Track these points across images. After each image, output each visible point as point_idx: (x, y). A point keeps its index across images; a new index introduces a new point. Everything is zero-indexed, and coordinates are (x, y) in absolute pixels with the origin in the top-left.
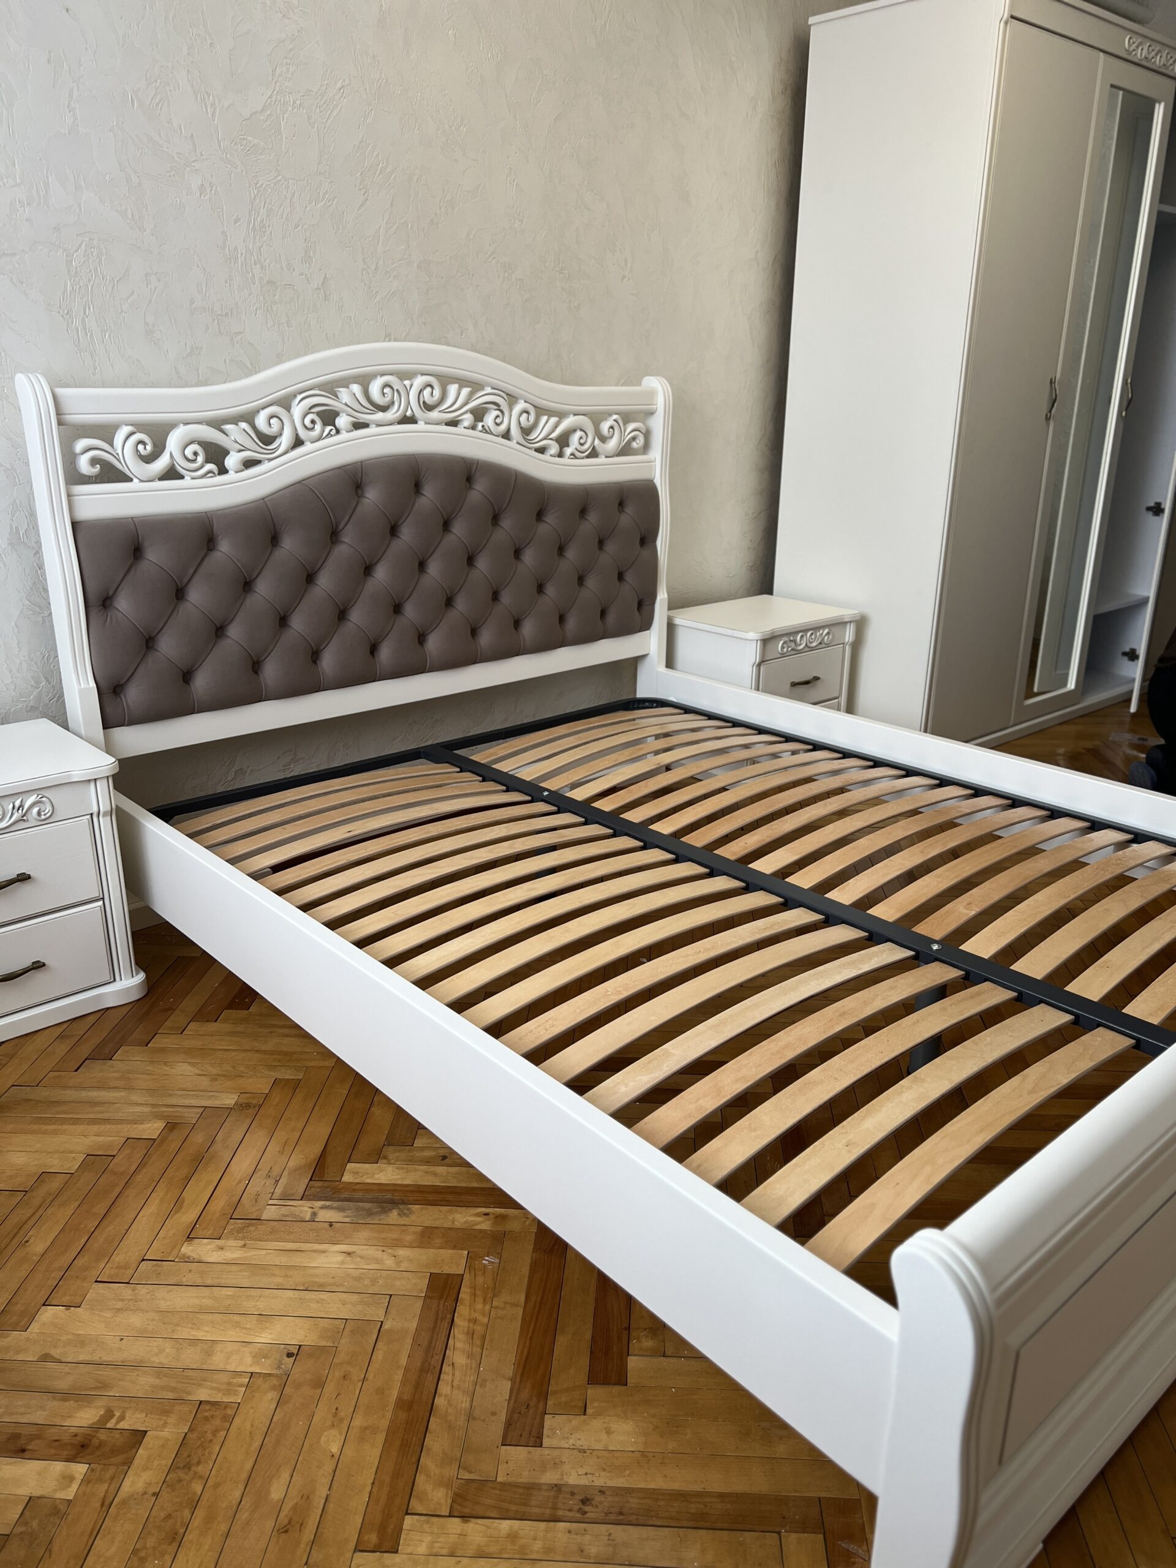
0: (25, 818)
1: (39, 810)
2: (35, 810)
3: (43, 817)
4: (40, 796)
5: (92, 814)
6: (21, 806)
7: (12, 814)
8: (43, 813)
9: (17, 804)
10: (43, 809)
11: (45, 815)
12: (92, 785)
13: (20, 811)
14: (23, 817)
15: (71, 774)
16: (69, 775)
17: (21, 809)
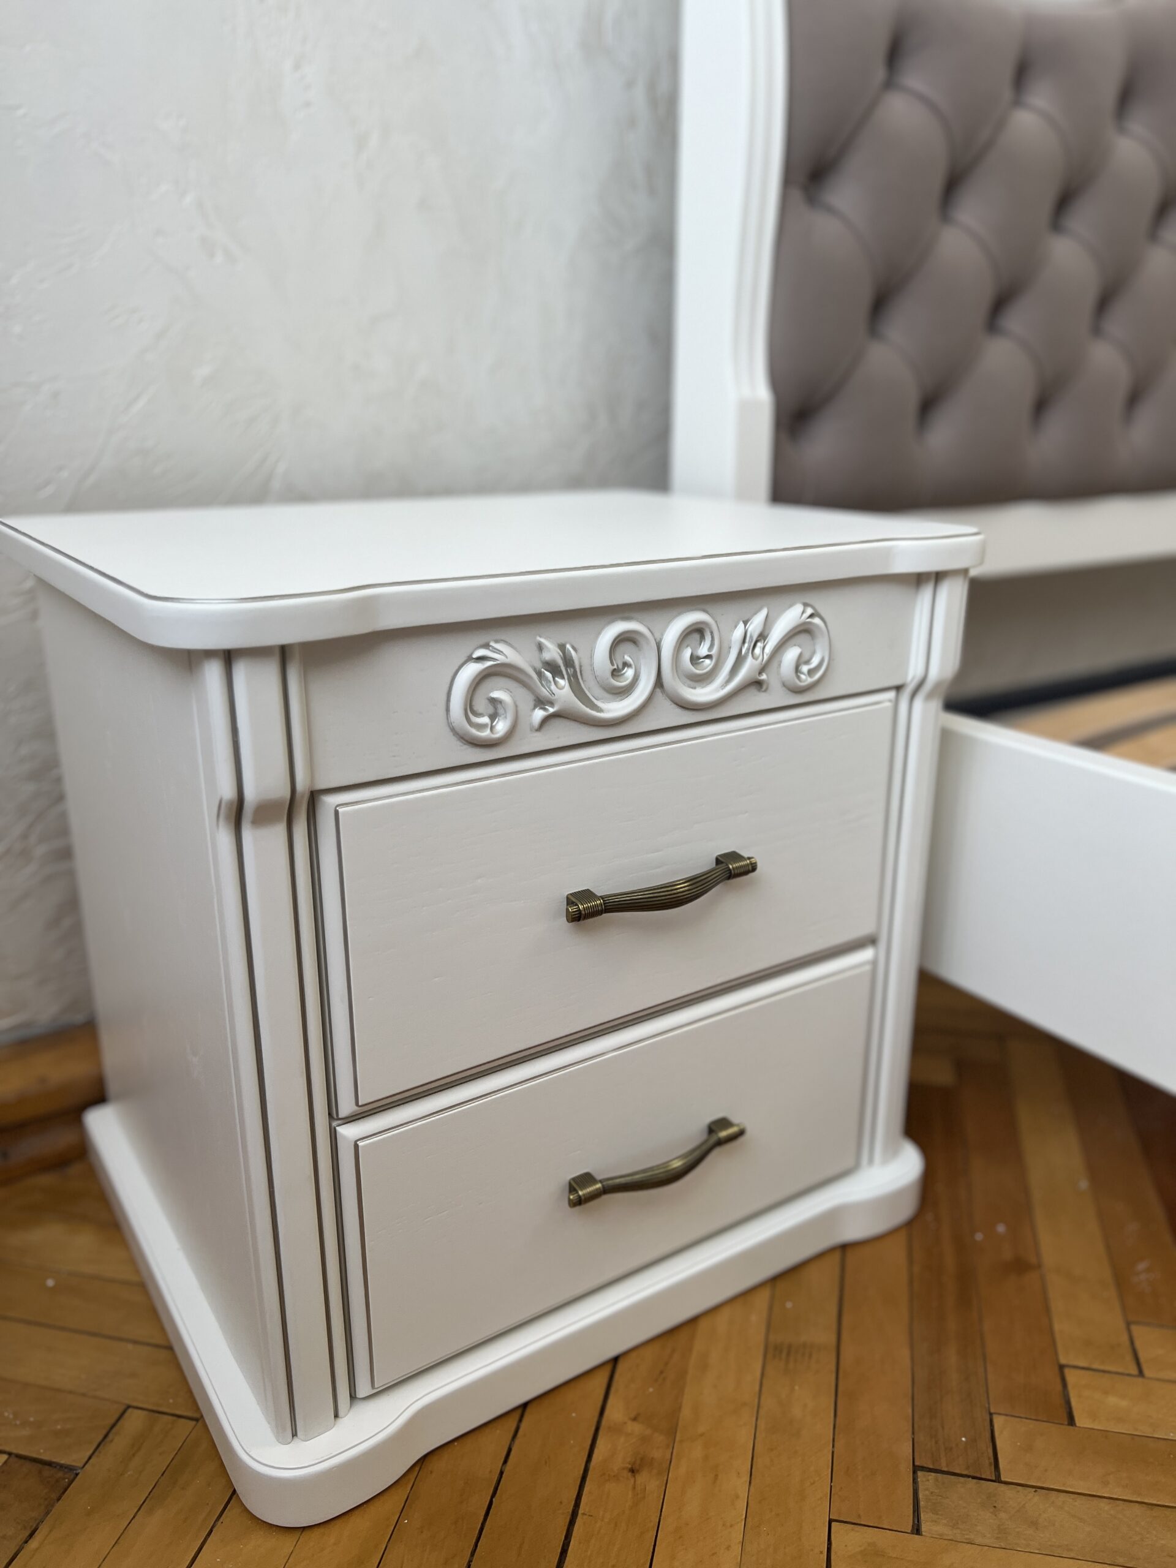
0: (764, 677)
1: (800, 656)
2: (791, 655)
3: (806, 680)
4: (809, 611)
5: (898, 688)
6: (762, 637)
7: (740, 660)
8: (805, 669)
9: (756, 625)
10: (806, 657)
11: (811, 672)
12: (926, 593)
13: (758, 651)
14: (760, 673)
15: (890, 549)
16: (888, 552)
17: (759, 645)
